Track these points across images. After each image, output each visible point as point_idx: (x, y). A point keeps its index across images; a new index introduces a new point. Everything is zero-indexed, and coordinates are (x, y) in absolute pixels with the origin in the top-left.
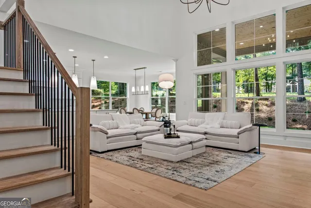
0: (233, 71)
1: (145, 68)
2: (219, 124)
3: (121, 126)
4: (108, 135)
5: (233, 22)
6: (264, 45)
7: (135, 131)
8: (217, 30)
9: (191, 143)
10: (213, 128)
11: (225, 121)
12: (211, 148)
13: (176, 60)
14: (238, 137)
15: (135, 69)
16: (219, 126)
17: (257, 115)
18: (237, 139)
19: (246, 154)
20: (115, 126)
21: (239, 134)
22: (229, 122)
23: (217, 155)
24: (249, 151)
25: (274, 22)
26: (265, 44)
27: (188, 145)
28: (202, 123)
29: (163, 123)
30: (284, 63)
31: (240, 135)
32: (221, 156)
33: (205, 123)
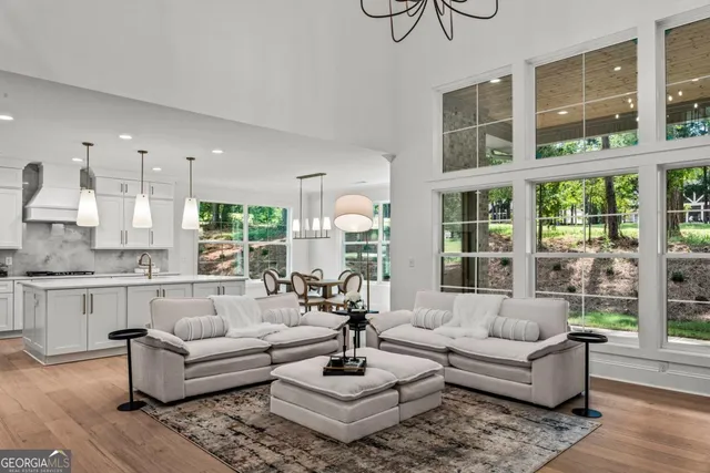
0: (528, 187)
1: (322, 174)
2: (486, 327)
3: (232, 331)
4: (189, 359)
5: (529, 63)
6: (617, 116)
7: (266, 344)
8: (496, 81)
9: (397, 386)
10: (471, 337)
11: (501, 319)
12: (462, 392)
13: (392, 158)
14: (530, 368)
15: (301, 178)
16: (486, 333)
17: (609, 285)
18: (528, 373)
19: (549, 415)
20: (217, 329)
21: (532, 358)
22: (510, 324)
23: (469, 420)
24: (560, 407)
25: (634, 60)
26: (620, 115)
27: (386, 395)
28: (445, 321)
29: (348, 318)
30: (660, 167)
31: (534, 364)
32: (479, 424)
33: (451, 322)
